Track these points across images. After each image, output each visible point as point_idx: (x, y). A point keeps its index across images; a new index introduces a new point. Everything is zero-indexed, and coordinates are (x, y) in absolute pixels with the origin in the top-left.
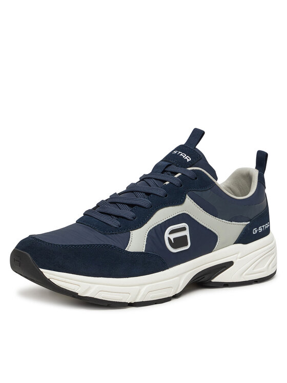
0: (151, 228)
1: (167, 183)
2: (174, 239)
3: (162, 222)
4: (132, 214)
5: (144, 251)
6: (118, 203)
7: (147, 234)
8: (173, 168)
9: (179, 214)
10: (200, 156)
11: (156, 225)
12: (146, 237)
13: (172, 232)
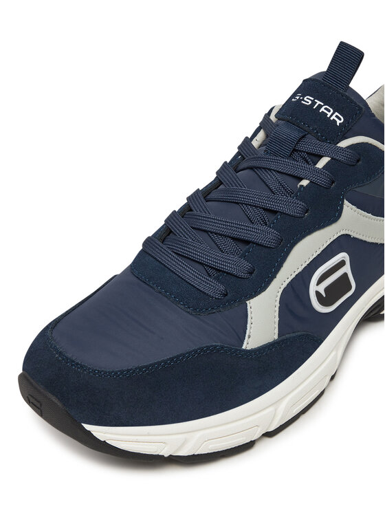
0: (285, 285)
1: (305, 183)
2: (326, 289)
3: (303, 267)
4: (246, 265)
5: (276, 338)
6: (211, 233)
7: (278, 299)
8: (311, 144)
9: (332, 240)
10: (360, 109)
11: (293, 276)
12: (278, 305)
13: (322, 278)
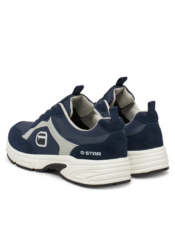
2: (40, 139)
5: (27, 139)
13: (40, 135)
